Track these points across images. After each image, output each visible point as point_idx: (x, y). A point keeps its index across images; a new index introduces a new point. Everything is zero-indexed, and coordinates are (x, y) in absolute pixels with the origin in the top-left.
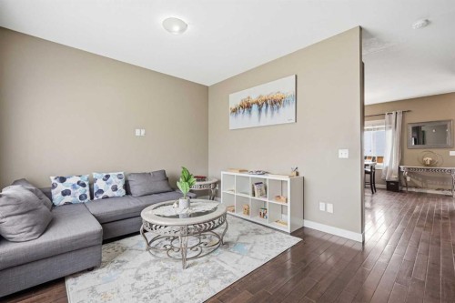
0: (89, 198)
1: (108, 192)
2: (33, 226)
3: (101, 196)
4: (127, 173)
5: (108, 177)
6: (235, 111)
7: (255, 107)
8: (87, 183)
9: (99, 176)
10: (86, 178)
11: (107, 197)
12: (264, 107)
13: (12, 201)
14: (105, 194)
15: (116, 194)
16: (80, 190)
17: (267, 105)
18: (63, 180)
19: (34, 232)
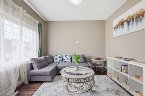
0: (61, 61)
1: (66, 60)
2: (38, 67)
3: (64, 61)
4: (72, 55)
5: (66, 55)
6: (115, 28)
7: (126, 23)
8: (61, 57)
9: (64, 55)
10: (61, 55)
11: (65, 62)
12: (131, 22)
13: (35, 60)
14: (65, 60)
15: (68, 61)
16: (59, 59)
17: (133, 20)
18: (56, 55)
19: (38, 68)
